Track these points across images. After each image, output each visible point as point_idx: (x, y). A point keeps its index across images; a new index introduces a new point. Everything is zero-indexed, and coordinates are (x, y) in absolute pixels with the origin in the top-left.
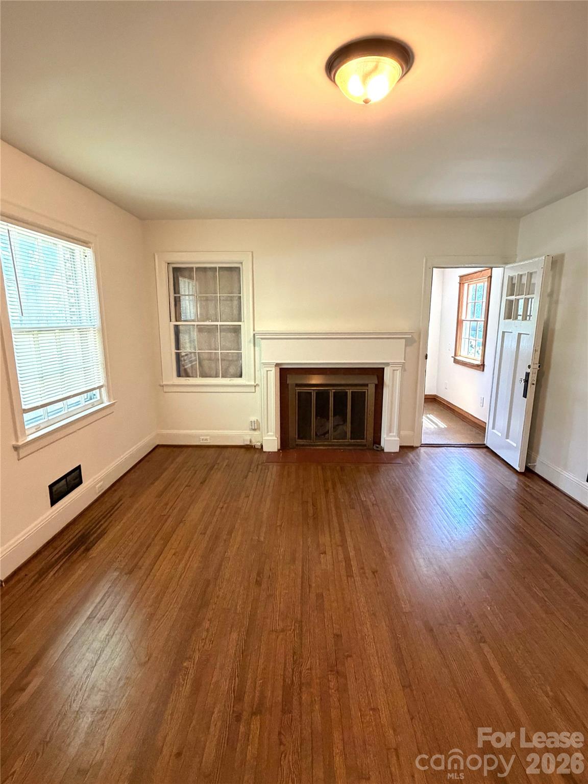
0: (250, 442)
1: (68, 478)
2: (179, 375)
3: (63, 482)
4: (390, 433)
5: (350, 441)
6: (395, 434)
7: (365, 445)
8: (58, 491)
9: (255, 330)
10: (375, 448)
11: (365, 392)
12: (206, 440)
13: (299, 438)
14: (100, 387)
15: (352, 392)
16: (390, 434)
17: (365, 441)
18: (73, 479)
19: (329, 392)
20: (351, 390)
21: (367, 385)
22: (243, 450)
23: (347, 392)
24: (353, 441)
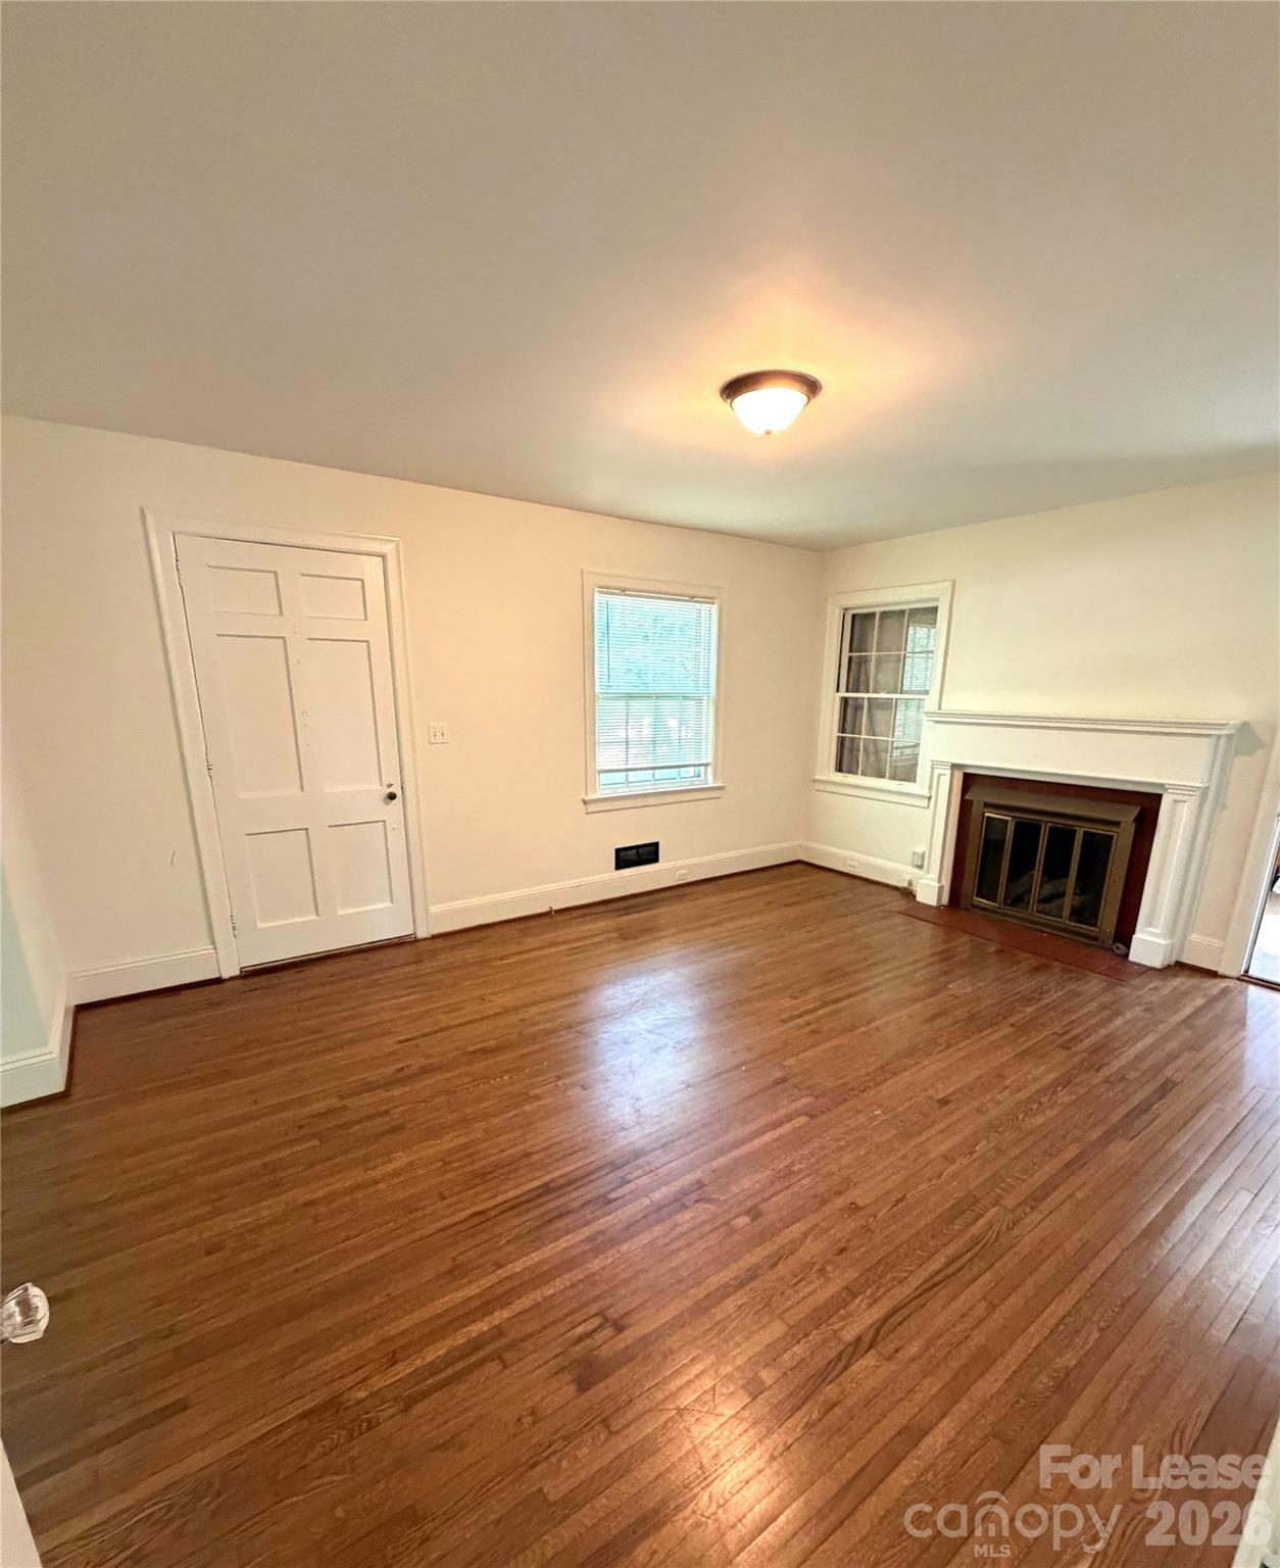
0: (910, 883)
1: (640, 850)
2: (839, 769)
3: (634, 851)
4: (1150, 926)
5: (1067, 922)
6: (1158, 931)
7: (1096, 939)
8: (627, 858)
9: (943, 707)
10: (1114, 947)
11: (1112, 837)
12: (854, 867)
13: (979, 895)
14: (706, 765)
15: (1086, 833)
16: (1148, 929)
17: (1097, 930)
18: (646, 854)
19: (1040, 827)
20: (1083, 829)
21: (1117, 824)
22: (896, 893)
23: (1075, 831)
24: (1073, 924)
